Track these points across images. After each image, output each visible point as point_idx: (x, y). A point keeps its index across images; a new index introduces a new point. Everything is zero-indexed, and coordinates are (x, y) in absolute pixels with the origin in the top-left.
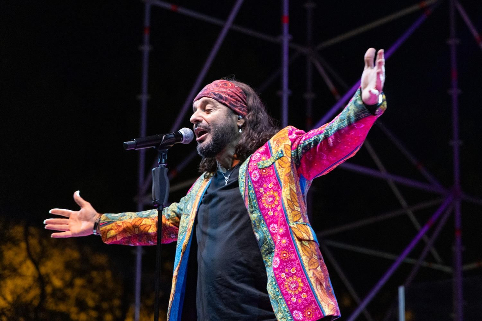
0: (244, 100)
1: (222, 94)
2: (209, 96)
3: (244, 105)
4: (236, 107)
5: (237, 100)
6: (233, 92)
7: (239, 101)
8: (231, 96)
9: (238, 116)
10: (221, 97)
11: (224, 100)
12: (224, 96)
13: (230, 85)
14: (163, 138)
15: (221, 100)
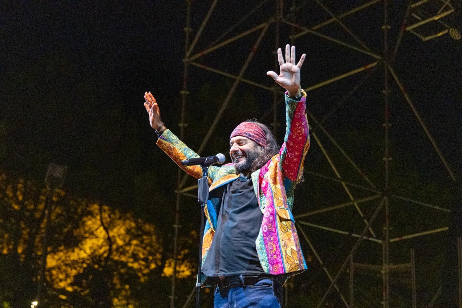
0: (264, 136)
1: (250, 133)
2: (242, 135)
3: (265, 140)
4: (259, 141)
5: (260, 136)
6: (257, 131)
7: (261, 137)
8: (256, 134)
9: (261, 147)
10: (250, 136)
11: (252, 137)
12: (252, 134)
13: (255, 126)
14: (206, 159)
15: (250, 137)
